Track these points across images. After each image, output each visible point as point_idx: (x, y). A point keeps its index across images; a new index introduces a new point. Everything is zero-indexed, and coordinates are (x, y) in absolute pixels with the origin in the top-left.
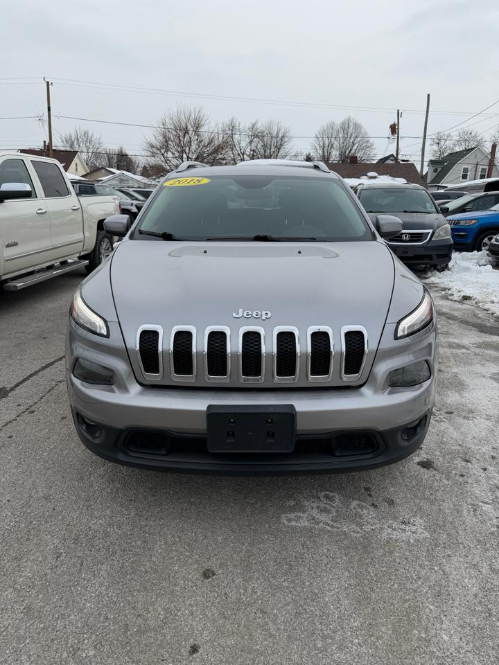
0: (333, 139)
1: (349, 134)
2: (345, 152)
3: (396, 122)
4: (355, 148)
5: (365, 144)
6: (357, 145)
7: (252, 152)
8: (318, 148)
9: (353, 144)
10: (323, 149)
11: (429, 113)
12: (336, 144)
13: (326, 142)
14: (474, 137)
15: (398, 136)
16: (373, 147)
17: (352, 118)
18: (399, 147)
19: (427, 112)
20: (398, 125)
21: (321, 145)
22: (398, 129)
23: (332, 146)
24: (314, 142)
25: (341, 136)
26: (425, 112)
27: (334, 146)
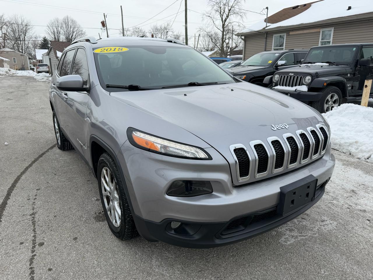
0: (59, 29)
1: (69, 26)
2: (69, 37)
3: (104, 20)
4: (74, 34)
5: (80, 32)
6: (75, 33)
7: (3, 35)
8: (51, 34)
9: (73, 32)
10: (54, 34)
11: (123, 16)
12: (62, 31)
13: (55, 30)
14: (141, 30)
15: (107, 28)
16: (86, 34)
17: (69, 16)
18: (108, 34)
19: (122, 16)
20: (105, 22)
21: (52, 32)
22: (106, 24)
23: (59, 33)
24: (47, 30)
25: (64, 26)
26: (121, 16)
27: (61, 32)
